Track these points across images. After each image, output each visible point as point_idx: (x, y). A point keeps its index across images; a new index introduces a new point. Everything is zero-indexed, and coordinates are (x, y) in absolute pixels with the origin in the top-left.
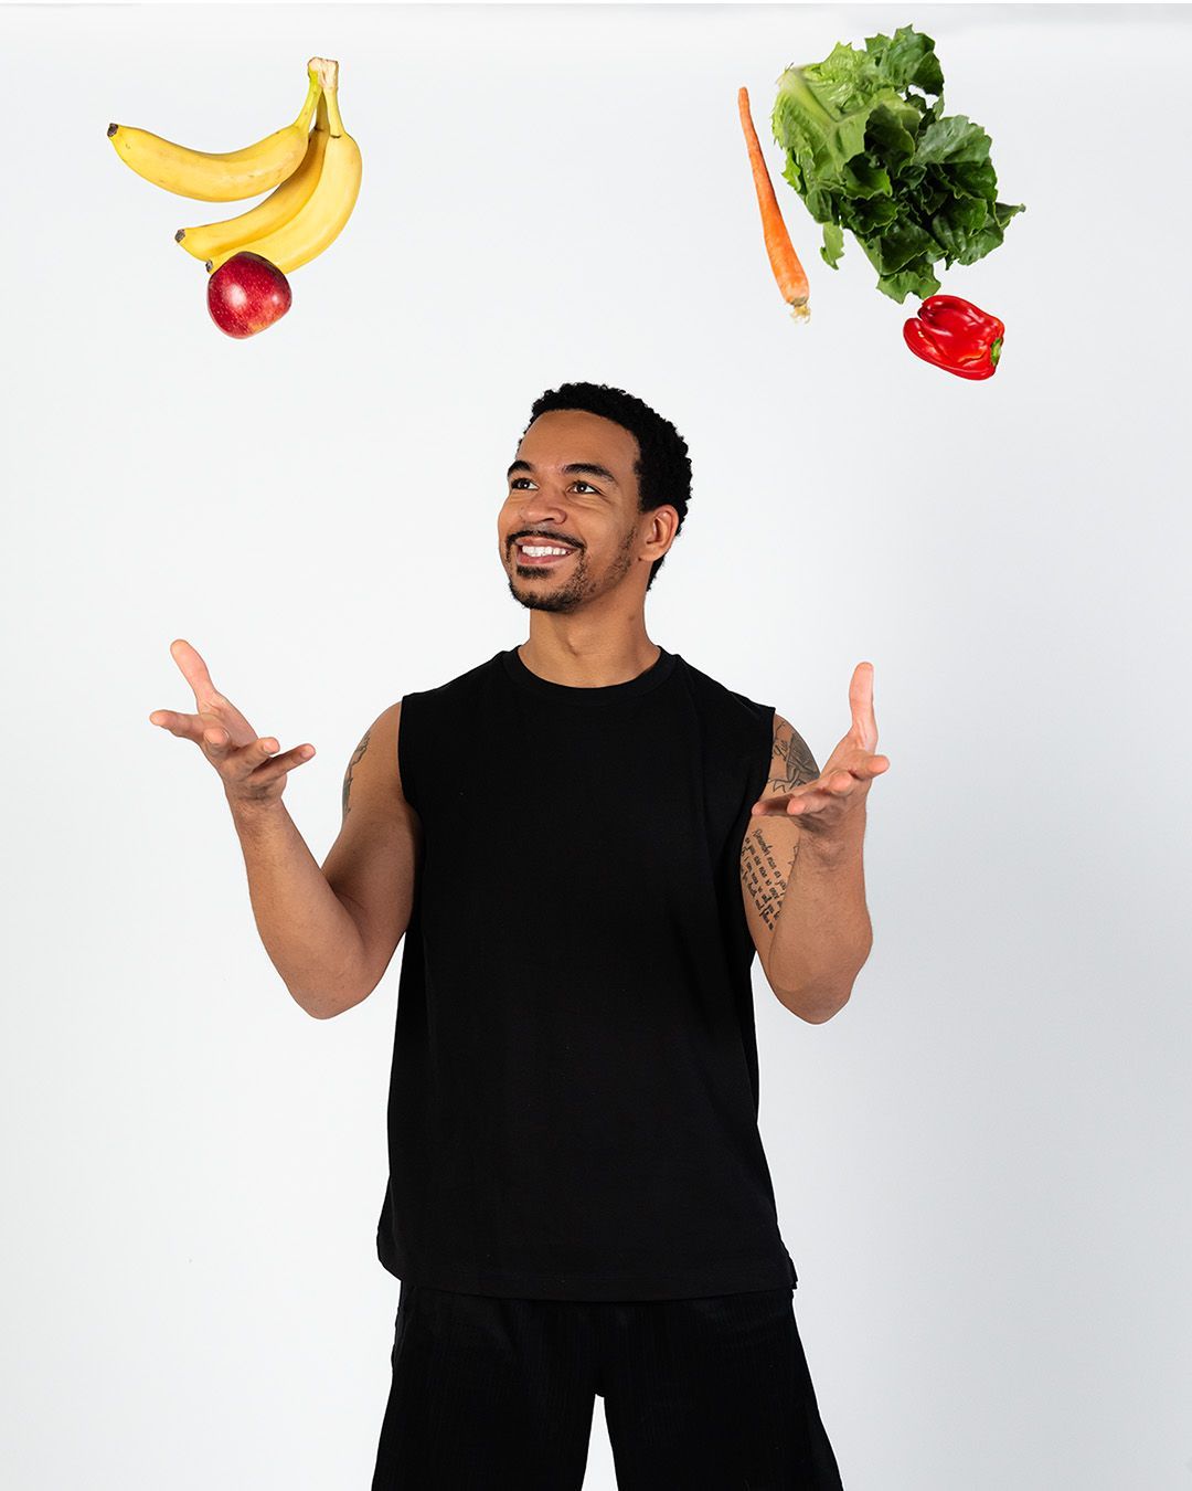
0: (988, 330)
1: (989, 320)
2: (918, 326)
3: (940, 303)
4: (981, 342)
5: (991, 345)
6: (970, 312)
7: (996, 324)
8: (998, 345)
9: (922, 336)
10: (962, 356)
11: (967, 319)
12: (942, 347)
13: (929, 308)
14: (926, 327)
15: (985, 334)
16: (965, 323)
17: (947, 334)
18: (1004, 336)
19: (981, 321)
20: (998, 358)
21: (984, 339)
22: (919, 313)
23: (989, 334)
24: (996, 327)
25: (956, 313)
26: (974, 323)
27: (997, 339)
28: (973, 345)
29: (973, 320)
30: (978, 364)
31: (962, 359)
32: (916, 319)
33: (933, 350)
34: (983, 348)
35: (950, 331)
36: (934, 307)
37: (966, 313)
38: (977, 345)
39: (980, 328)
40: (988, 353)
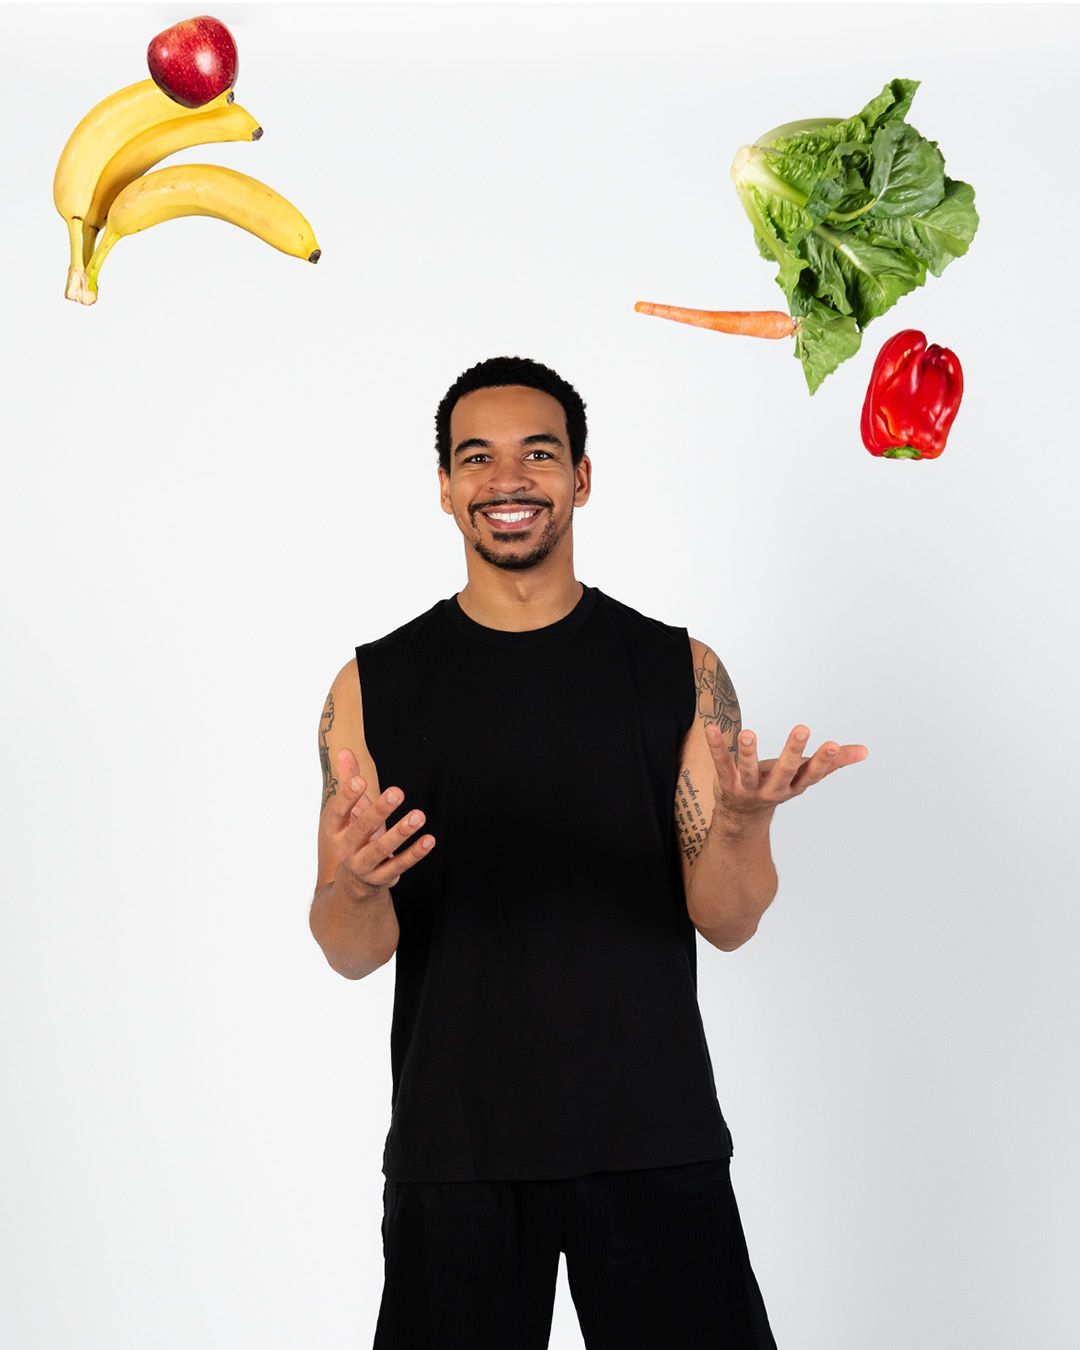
0: (928, 437)
1: (941, 437)
2: (917, 348)
3: (951, 370)
4: (911, 432)
5: (909, 445)
6: (948, 411)
7: (937, 446)
8: (912, 454)
9: (906, 354)
10: (890, 410)
11: (938, 408)
12: (896, 382)
13: (943, 357)
14: (918, 358)
15: (921, 435)
16: (931, 406)
17: (914, 386)
18: (924, 460)
19: (938, 427)
20: (895, 457)
21: (915, 433)
22: (935, 347)
23: (922, 440)
24: (931, 448)
25: (942, 393)
26: (933, 418)
27: (919, 452)
28: (905, 422)
29: (938, 417)
30: (883, 434)
31: (885, 411)
32: (925, 344)
33: (889, 372)
34: (904, 436)
35: (918, 390)
36: (945, 364)
37: (946, 405)
38: (907, 427)
39: (928, 427)
40: (899, 444)
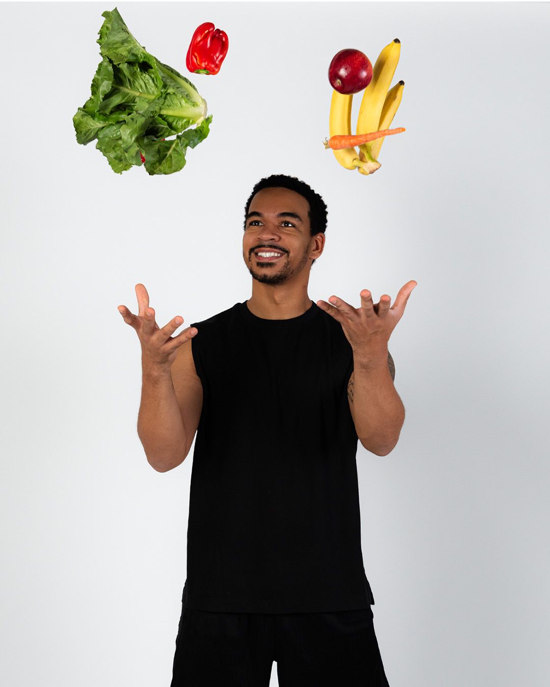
0: (213, 66)
1: (218, 66)
2: (211, 29)
3: (224, 40)
4: (206, 63)
5: (205, 69)
6: (221, 56)
7: (216, 70)
8: (206, 73)
9: (206, 32)
10: (198, 54)
11: (217, 55)
12: (201, 43)
13: (221, 34)
14: (211, 34)
15: (210, 65)
16: (215, 54)
17: (209, 45)
18: (211, 75)
19: (217, 62)
20: (199, 73)
21: (208, 64)
22: (218, 30)
23: (211, 67)
24: (214, 70)
25: (219, 49)
26: (215, 58)
27: (209, 72)
28: (204, 59)
29: (217, 58)
30: (195, 64)
31: (196, 54)
32: (214, 28)
33: (199, 39)
34: (203, 65)
35: (210, 47)
36: (222, 37)
37: (221, 53)
38: (205, 61)
39: (213, 62)
40: (201, 68)
